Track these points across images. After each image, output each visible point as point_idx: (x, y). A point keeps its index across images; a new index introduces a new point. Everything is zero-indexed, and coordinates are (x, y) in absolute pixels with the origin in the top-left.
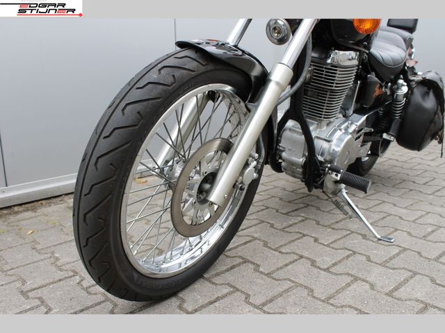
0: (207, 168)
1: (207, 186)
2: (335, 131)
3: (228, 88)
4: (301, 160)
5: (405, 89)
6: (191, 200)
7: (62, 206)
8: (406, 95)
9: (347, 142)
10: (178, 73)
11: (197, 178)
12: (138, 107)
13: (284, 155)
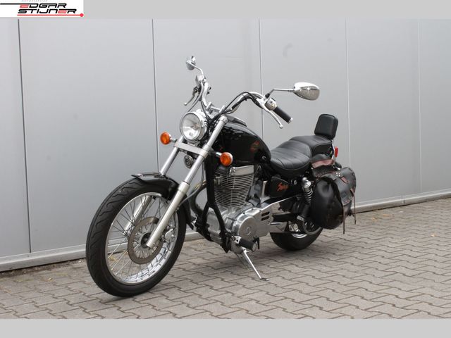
0: (145, 231)
1: (146, 239)
2: (240, 214)
3: (160, 195)
4: (219, 232)
5: (309, 183)
6: (138, 245)
7: (69, 267)
8: (311, 187)
9: (246, 221)
10: (129, 190)
11: (141, 235)
12: (113, 204)
13: (209, 229)
